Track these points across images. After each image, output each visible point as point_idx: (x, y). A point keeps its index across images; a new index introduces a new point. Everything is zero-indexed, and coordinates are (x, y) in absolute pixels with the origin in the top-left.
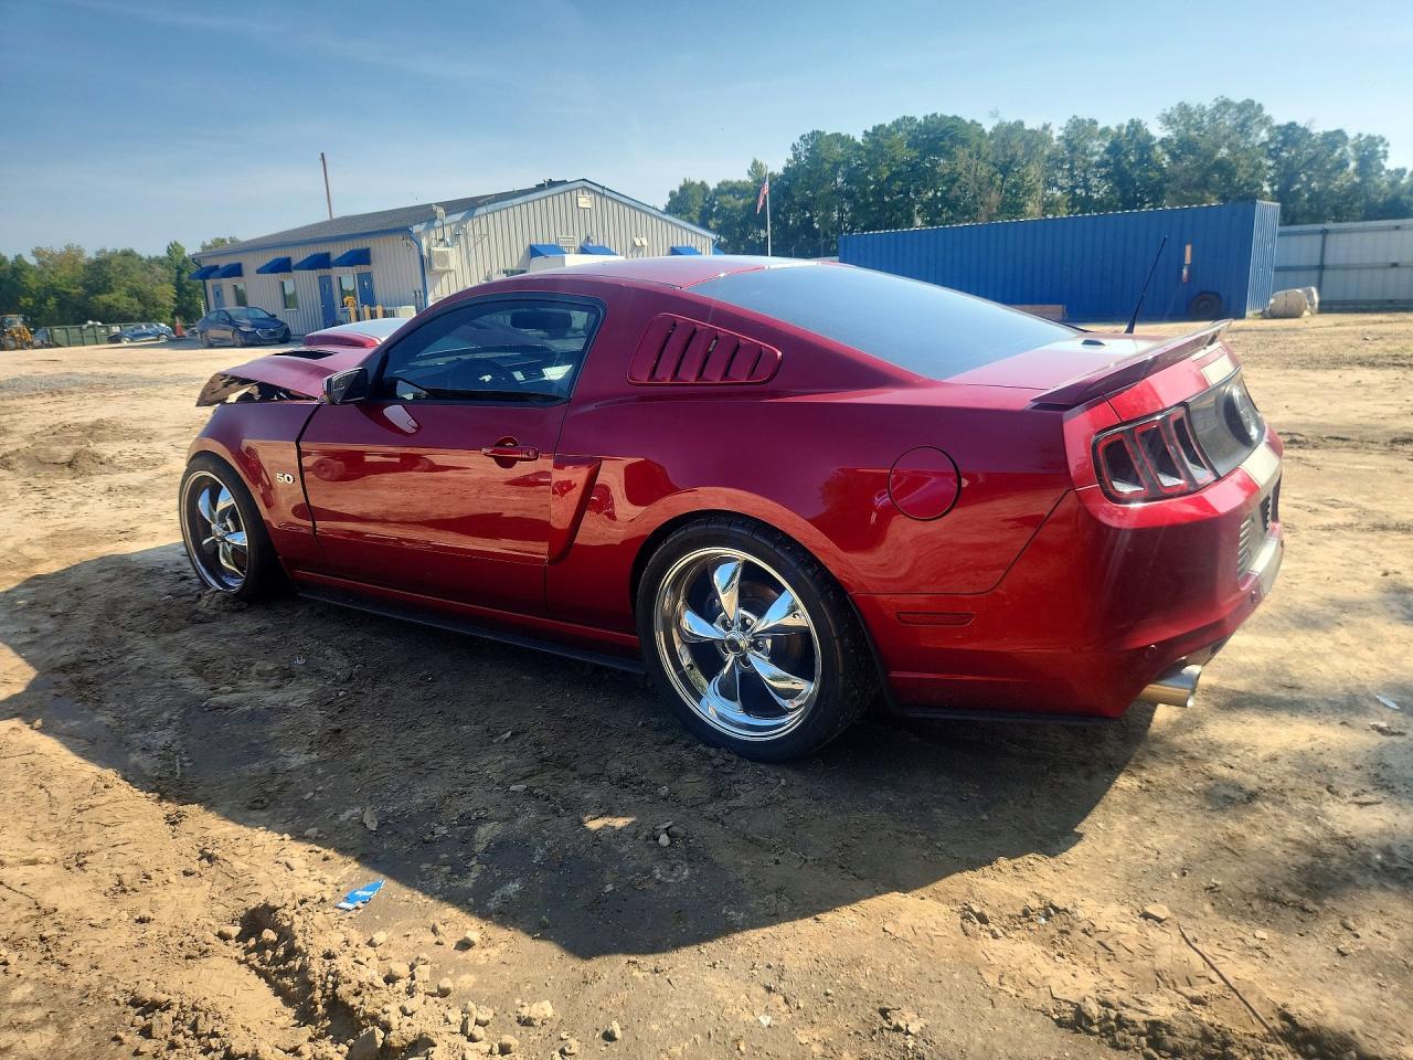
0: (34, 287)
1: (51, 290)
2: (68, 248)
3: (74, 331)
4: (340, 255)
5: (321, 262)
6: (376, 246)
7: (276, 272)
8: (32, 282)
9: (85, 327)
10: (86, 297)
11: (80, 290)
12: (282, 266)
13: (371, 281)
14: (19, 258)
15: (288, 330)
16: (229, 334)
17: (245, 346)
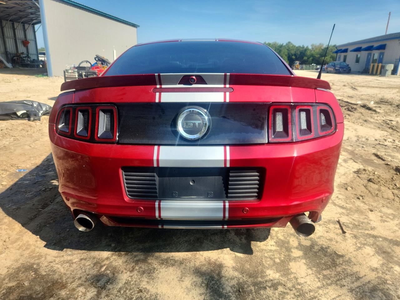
0: (308, 54)
1: (312, 55)
2: (320, 44)
3: (308, 66)
4: (377, 46)
5: (370, 49)
6: (388, 43)
7: (356, 51)
8: (308, 53)
9: (311, 65)
10: (319, 58)
11: (319, 55)
12: (358, 50)
13: (383, 56)
14: (307, 47)
15: (350, 70)
16: (332, 70)
17: (336, 73)
